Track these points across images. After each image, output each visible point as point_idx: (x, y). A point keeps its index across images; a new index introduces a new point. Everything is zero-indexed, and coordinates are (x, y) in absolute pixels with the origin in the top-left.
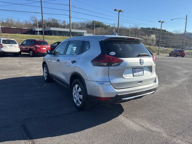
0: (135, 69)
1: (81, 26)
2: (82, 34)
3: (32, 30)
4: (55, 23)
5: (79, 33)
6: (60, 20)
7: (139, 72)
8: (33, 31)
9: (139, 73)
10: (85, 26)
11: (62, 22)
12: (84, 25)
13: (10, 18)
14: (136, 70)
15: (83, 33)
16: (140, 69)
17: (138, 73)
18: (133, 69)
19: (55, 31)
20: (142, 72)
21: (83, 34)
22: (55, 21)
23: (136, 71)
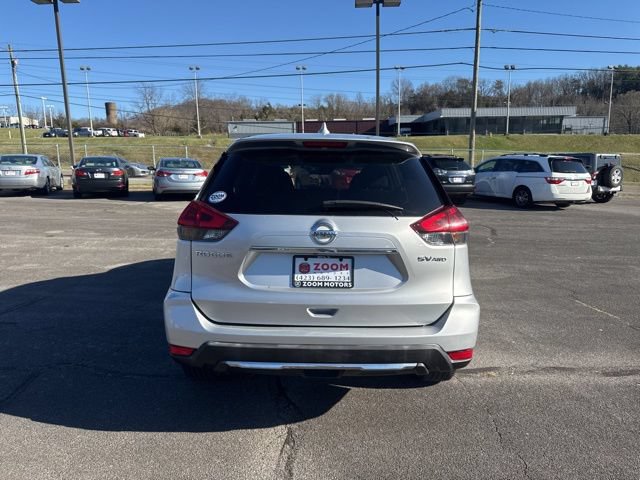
0: (306, 257)
1: (562, 93)
2: (558, 121)
3: (387, 121)
4: (465, 91)
5: (543, 117)
6: (484, 82)
7: (326, 270)
8: (390, 124)
9: (325, 274)
10: (581, 90)
11: (490, 86)
12: (579, 87)
13: (335, 94)
14: (311, 261)
15: (562, 117)
16: (337, 261)
17: (321, 275)
18: (295, 257)
19: (457, 120)
20: (346, 274)
21: (561, 121)
22: (465, 88)
23: (312, 267)
